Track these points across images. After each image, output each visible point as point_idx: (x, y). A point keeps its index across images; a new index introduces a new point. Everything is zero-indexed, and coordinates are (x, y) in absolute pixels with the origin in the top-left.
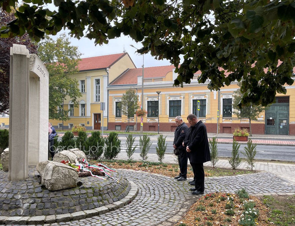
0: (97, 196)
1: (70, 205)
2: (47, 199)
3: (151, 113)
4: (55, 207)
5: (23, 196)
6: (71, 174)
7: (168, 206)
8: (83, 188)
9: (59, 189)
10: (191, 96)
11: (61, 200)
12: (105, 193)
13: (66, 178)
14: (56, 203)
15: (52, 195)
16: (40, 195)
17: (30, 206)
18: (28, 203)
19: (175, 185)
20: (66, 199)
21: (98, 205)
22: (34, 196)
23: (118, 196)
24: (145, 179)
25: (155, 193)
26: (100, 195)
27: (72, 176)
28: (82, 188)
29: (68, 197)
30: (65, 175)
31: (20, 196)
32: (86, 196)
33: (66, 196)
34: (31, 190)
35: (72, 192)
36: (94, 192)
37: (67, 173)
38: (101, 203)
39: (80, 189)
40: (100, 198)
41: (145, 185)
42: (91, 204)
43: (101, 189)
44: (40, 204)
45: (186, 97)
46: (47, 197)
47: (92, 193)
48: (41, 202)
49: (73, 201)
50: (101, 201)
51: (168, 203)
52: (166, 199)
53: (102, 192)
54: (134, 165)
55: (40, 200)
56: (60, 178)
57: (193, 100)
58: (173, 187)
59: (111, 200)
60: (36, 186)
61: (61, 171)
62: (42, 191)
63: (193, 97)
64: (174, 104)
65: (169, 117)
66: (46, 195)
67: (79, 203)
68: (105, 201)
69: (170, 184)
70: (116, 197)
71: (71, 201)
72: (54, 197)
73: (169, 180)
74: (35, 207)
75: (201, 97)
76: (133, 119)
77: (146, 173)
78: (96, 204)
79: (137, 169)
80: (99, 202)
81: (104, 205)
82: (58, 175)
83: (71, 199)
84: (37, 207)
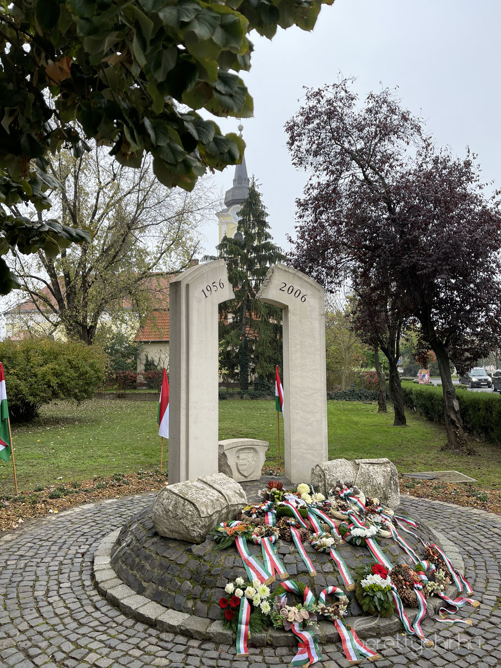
0: (195, 582)
1: (147, 576)
4: (133, 567)
6: (179, 512)
8: (191, 552)
11: (147, 558)
13: (170, 518)
16: (141, 535)
18: (127, 542)
20: (153, 560)
22: (138, 533)
26: (203, 584)
28: (188, 551)
29: (158, 557)
30: (167, 511)
31: (135, 527)
32: (177, 570)
35: (170, 551)
36: (197, 570)
37: (171, 508)
38: (190, 604)
40: (198, 590)
42: (172, 593)
44: (129, 551)
47: (191, 571)
49: (155, 570)
50: (193, 599)
53: (212, 578)
55: (134, 544)
62: (149, 530)
66: (143, 539)
67: (160, 582)
68: (200, 605)
72: (146, 548)
74: (122, 554)
80: (187, 599)
83: (157, 565)
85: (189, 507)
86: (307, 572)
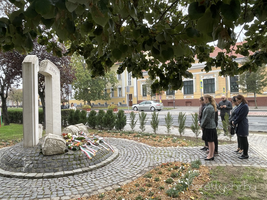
0: (76, 161)
1: (55, 167)
2: (40, 161)
3: (169, 92)
4: (44, 167)
5: (27, 159)
6: (59, 144)
7: (130, 171)
8: (68, 154)
9: (51, 154)
10: (202, 77)
11: (50, 162)
12: (84, 158)
13: (55, 147)
14: (45, 165)
15: (45, 158)
16: (37, 158)
17: (29, 165)
18: (28, 163)
19: (149, 153)
20: (53, 162)
21: (76, 168)
22: (33, 159)
23: (95, 161)
24: (130, 148)
25: (128, 159)
26: (79, 160)
27: (59, 145)
28: (66, 154)
29: (55, 160)
30: (54, 145)
31: (25, 159)
32: (68, 160)
33: (54, 160)
34: (33, 154)
35: (59, 157)
36: (75, 157)
37: (55, 143)
38: (79, 166)
39: (65, 155)
40: (79, 162)
41: (126, 152)
42: (70, 166)
43: (81, 155)
44: (35, 164)
45: (198, 77)
46: (41, 160)
47: (73, 158)
48: (37, 163)
49: (58, 164)
50: (79, 164)
51: (131, 169)
52: (133, 165)
53: (81, 158)
54: (131, 136)
55: (36, 162)
56: (49, 147)
57: (203, 80)
58: (146, 155)
59: (88, 164)
60: (37, 152)
61: (51, 142)
62: (39, 156)
63: (203, 77)
64: (187, 84)
65: (184, 94)
66: (40, 159)
67: (62, 166)
68: (82, 165)
69: (146, 152)
70: (92, 162)
71: (56, 164)
72: (45, 160)
73: (148, 149)
74: (32, 167)
75: (210, 76)
76: (156, 98)
77: (135, 142)
78: (74, 166)
79: (131, 139)
80: (77, 165)
81: (81, 168)
82: (48, 145)
83: (57, 162)
84: (33, 167)
85: (60, 142)
86: (99, 149)
